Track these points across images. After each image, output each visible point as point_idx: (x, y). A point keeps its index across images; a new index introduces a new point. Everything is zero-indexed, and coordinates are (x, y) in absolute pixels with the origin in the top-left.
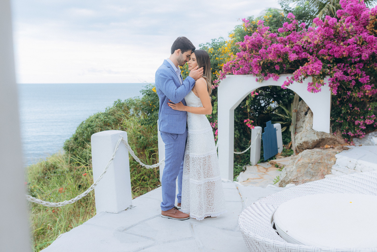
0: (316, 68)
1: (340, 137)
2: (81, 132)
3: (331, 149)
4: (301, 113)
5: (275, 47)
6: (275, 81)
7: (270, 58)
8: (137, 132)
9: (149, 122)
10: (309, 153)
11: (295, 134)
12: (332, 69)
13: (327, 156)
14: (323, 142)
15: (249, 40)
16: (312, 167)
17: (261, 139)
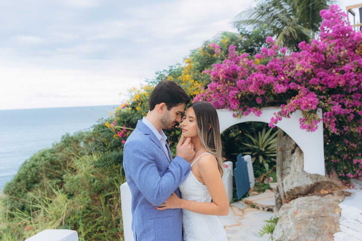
0: (311, 102)
1: (336, 179)
2: (24, 173)
3: (330, 195)
4: (287, 151)
5: (257, 77)
6: (257, 117)
7: (252, 89)
8: (90, 175)
9: (103, 163)
10: (305, 202)
11: (282, 176)
12: (326, 101)
13: (329, 206)
14: (318, 186)
15: (222, 68)
16: (314, 223)
17: (233, 175)
